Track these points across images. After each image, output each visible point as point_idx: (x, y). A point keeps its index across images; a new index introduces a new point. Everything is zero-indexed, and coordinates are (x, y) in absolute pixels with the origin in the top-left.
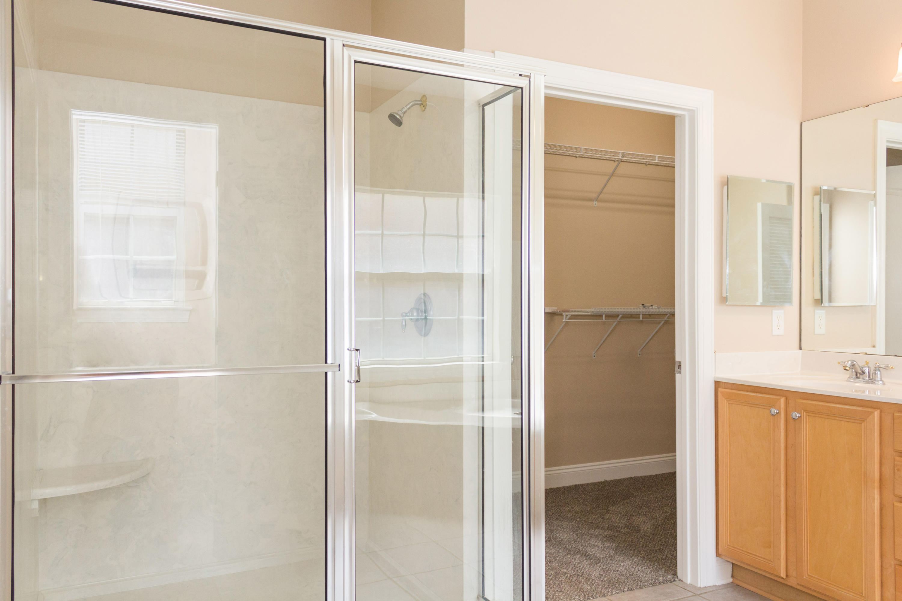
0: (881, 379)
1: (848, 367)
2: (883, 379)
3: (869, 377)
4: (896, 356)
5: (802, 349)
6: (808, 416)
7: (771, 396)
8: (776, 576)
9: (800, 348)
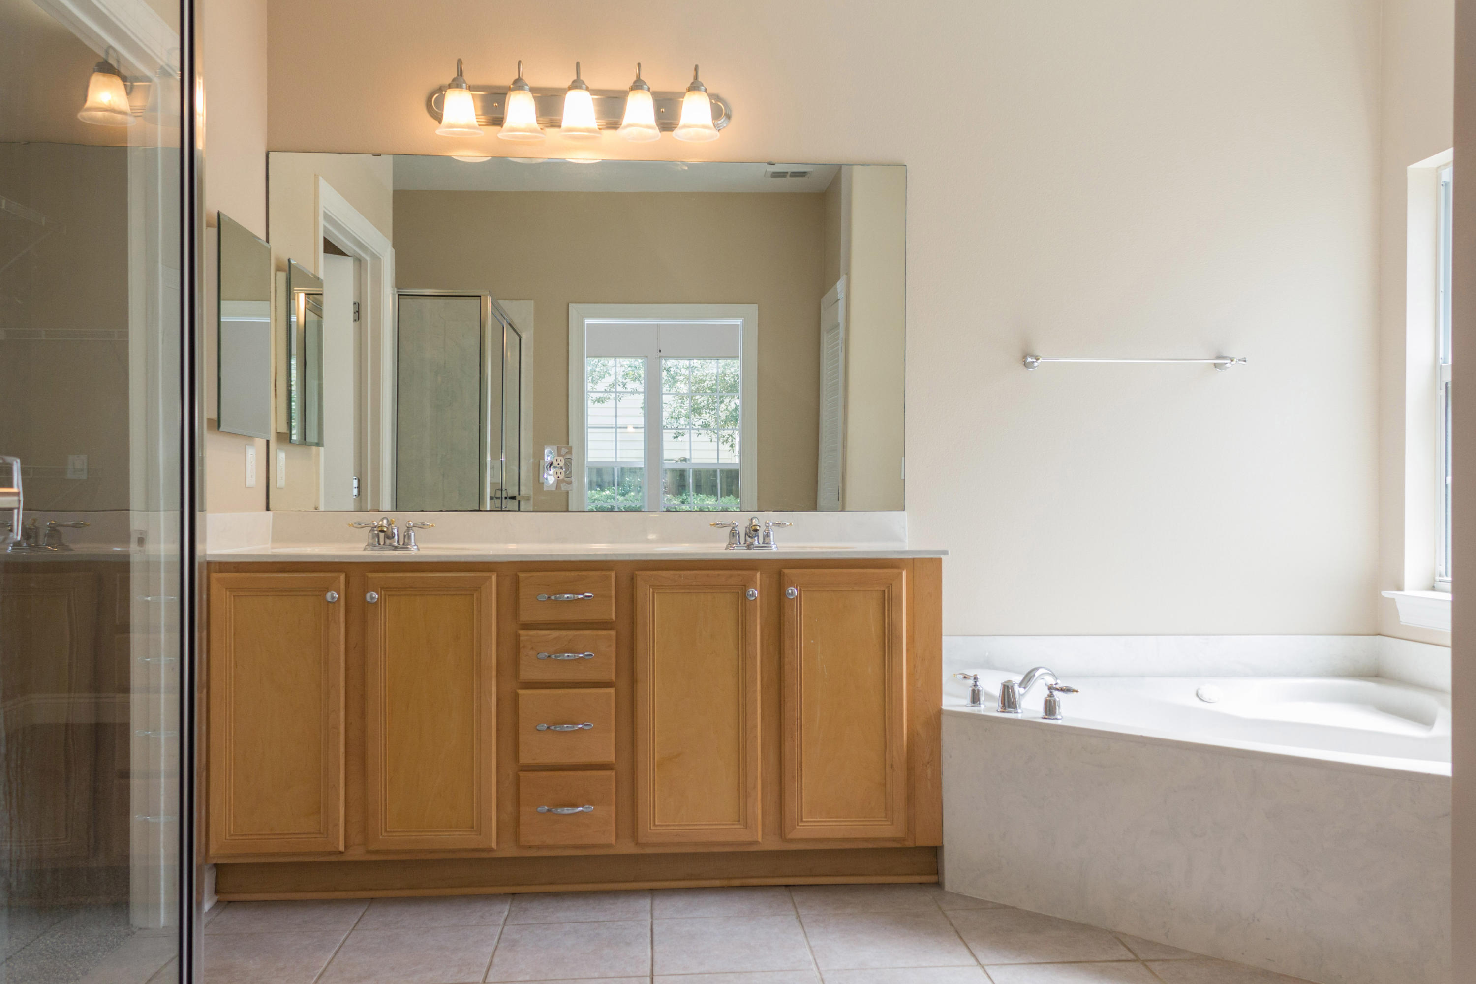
0: (415, 543)
1: (385, 527)
2: (417, 544)
3: (398, 542)
4: (422, 511)
5: (271, 509)
6: (389, 595)
7: (322, 575)
8: (330, 853)
9: (268, 509)
